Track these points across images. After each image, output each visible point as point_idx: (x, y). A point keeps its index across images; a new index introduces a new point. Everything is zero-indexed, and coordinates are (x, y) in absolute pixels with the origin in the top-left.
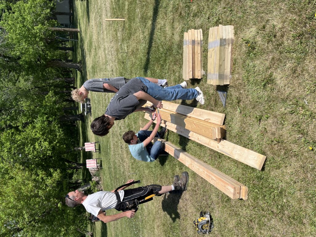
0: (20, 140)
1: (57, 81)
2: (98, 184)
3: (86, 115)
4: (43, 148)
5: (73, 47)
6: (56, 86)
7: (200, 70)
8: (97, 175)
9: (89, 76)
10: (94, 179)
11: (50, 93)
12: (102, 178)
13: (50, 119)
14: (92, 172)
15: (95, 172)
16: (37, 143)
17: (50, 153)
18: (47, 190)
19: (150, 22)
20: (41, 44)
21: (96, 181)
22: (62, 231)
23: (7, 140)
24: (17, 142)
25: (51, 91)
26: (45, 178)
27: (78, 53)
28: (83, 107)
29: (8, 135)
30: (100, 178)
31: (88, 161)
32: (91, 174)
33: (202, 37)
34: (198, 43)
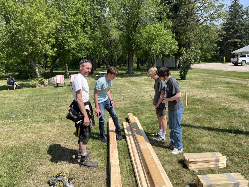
0: (77, 28)
1: (115, 56)
2: (42, 84)
3: (96, 76)
4: (70, 44)
5: (140, 68)
6: (112, 55)
7: (196, 168)
8: (49, 84)
9: (126, 79)
10: (46, 81)
11: (106, 52)
12: (47, 87)
13: (90, 50)
14: (52, 79)
15: (52, 82)
16: (74, 39)
17: (66, 48)
18: (40, 45)
19: (199, 125)
20: (147, 47)
21: (44, 82)
22: (3, 54)
23: (77, 19)
24: (76, 26)
25: (108, 52)
26: (50, 44)
27: (137, 72)
28: (102, 74)
29: (81, 20)
30: (47, 86)
31: (62, 76)
32: (50, 79)
33: (221, 167)
34: (216, 165)
